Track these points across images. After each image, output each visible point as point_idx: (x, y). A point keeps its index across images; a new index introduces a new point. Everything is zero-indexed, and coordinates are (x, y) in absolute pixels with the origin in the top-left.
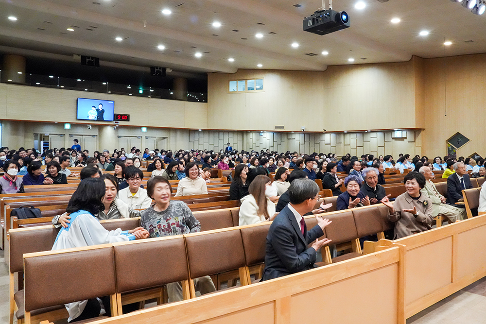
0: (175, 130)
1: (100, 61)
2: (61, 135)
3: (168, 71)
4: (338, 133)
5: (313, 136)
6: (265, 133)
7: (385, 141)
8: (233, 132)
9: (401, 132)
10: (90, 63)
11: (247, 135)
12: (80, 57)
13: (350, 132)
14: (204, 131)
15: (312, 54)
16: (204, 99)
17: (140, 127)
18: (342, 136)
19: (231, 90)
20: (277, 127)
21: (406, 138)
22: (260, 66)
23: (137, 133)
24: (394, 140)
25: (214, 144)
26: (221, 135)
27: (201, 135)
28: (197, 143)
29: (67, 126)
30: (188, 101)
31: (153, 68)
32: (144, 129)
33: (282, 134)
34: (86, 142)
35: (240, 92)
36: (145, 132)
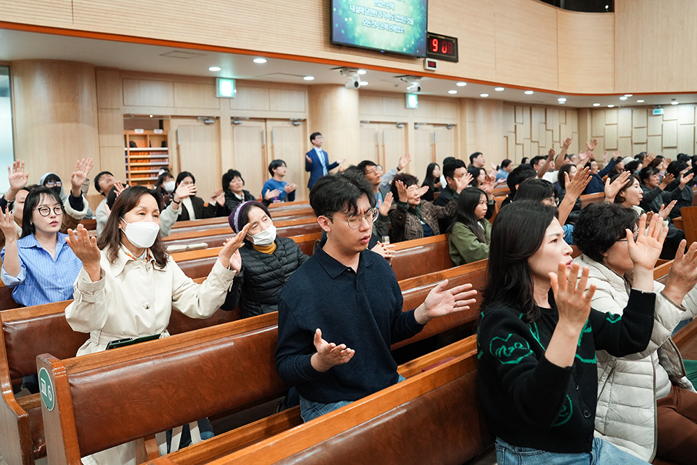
2: (206, 120)
11: (592, 115)
25: (538, 142)
26: (549, 117)
27: (520, 117)
28: (511, 139)
32: (413, 102)
36: (414, 109)
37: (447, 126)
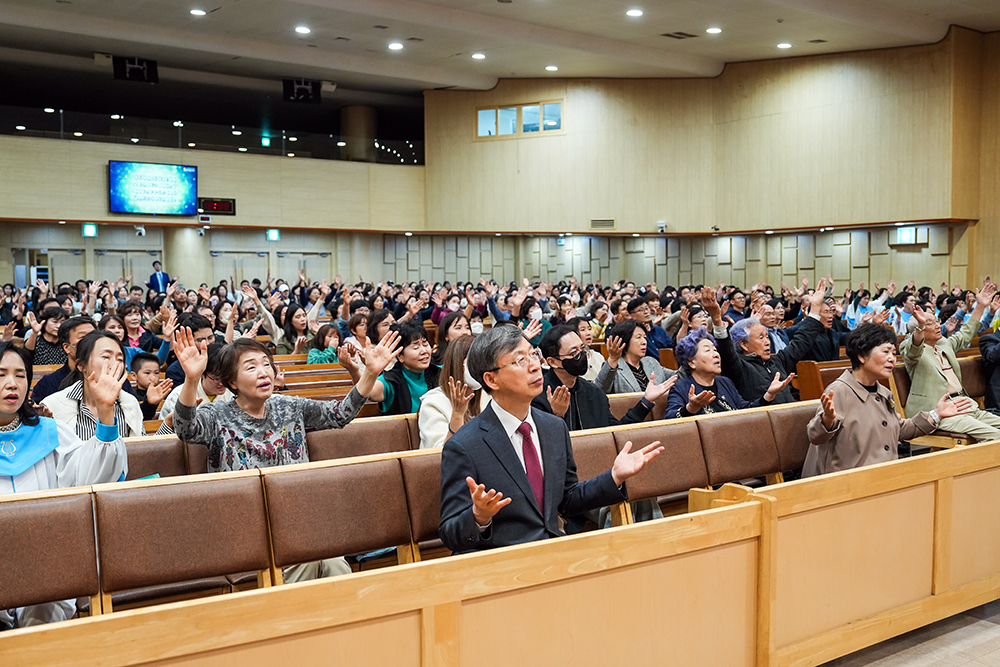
0: (349, 235)
1: (159, 68)
2: (75, 252)
3: (327, 88)
4: (752, 236)
5: (689, 243)
6: (570, 240)
7: (870, 255)
8: (490, 236)
9: (913, 229)
10: (136, 75)
11: (525, 243)
12: (110, 60)
13: (780, 234)
14: (419, 236)
15: (680, 35)
16: (416, 158)
17: (262, 230)
18: (761, 243)
19: (482, 132)
20: (595, 223)
21: (926, 245)
22: (552, 69)
23: (256, 244)
24: (894, 251)
25: (444, 268)
26: (463, 245)
27: (413, 246)
28: (402, 266)
29: (90, 231)
30: (377, 162)
31: (288, 83)
32: (273, 235)
33: (611, 241)
34: (135, 269)
35: (505, 138)
36: (276, 241)
37: (322, 254)
